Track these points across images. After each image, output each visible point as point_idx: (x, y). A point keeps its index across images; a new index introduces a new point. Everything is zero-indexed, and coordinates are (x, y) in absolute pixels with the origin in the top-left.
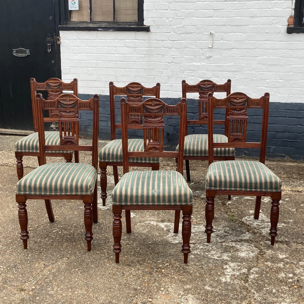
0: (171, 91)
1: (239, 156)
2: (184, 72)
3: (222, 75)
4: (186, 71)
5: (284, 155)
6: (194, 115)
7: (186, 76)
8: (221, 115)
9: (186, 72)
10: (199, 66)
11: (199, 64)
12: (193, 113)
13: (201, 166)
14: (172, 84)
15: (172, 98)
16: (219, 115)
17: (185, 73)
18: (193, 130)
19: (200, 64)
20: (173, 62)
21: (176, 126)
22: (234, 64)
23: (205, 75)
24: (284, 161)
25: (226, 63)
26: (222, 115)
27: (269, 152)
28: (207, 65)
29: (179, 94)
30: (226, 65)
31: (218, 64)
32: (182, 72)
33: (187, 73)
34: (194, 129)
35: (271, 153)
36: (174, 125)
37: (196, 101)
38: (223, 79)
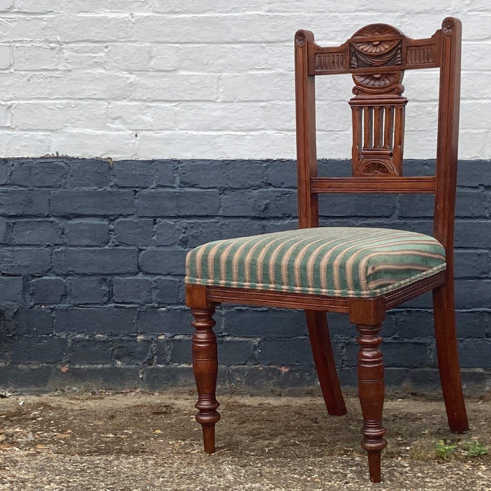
0: (9, 128)
1: (299, 388)
2: (61, 50)
3: (221, 57)
4: (71, 45)
5: (481, 370)
6: (112, 227)
7: (70, 67)
8: (223, 221)
9: (72, 50)
10: (124, 21)
11: (122, 16)
12: (105, 217)
13: (160, 436)
14: (11, 99)
15: (14, 159)
16: (213, 220)
17: (67, 53)
18: (105, 288)
19: (127, 15)
20: (12, 7)
21: (34, 277)
22: (269, 11)
23: (151, 58)
24: (481, 398)
25: (236, 9)
26: (228, 221)
27: (421, 365)
28: (158, 19)
29: (41, 141)
30: (235, 19)
31: (204, 12)
32: (52, 49)
33: (76, 52)
34: (110, 285)
35: (429, 369)
36: (25, 272)
37: (116, 167)
38: (225, 74)
